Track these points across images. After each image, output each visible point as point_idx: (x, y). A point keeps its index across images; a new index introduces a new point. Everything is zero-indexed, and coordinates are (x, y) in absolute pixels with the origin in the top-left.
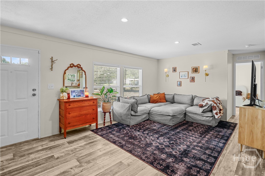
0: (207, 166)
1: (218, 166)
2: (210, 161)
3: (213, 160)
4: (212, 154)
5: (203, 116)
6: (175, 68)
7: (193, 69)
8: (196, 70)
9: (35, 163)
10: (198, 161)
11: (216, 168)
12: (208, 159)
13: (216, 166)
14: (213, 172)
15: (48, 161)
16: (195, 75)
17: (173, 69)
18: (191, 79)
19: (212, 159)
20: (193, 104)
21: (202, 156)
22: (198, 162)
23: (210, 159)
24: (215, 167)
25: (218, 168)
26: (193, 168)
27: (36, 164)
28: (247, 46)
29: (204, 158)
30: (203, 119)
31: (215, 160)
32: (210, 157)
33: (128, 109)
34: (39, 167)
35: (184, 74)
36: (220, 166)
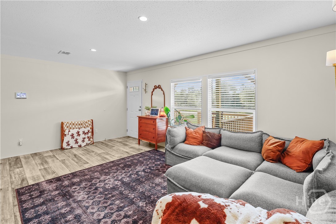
0: (28, 205)
1: (15, 216)
2: (30, 211)
3: (28, 215)
4: (37, 220)
10: (44, 200)
11: (16, 212)
12: (35, 211)
13: (18, 214)
14: (17, 207)
19: (30, 216)
21: (46, 208)
22: (41, 200)
23: (33, 213)
24: (19, 211)
25: (14, 214)
26: (39, 194)
29: (41, 208)
31: (25, 217)
32: (35, 214)
36: (13, 217)
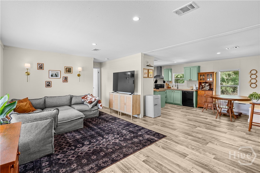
5: (91, 110)
6: (42, 65)
7: (66, 69)
8: (69, 70)
9: (233, 165)
15: (223, 158)
16: (68, 75)
17: (39, 66)
18: (64, 79)
20: (71, 104)
27: (234, 163)
28: (106, 59)
30: (91, 114)
33: (48, 128)
34: (233, 160)
35: (55, 73)
